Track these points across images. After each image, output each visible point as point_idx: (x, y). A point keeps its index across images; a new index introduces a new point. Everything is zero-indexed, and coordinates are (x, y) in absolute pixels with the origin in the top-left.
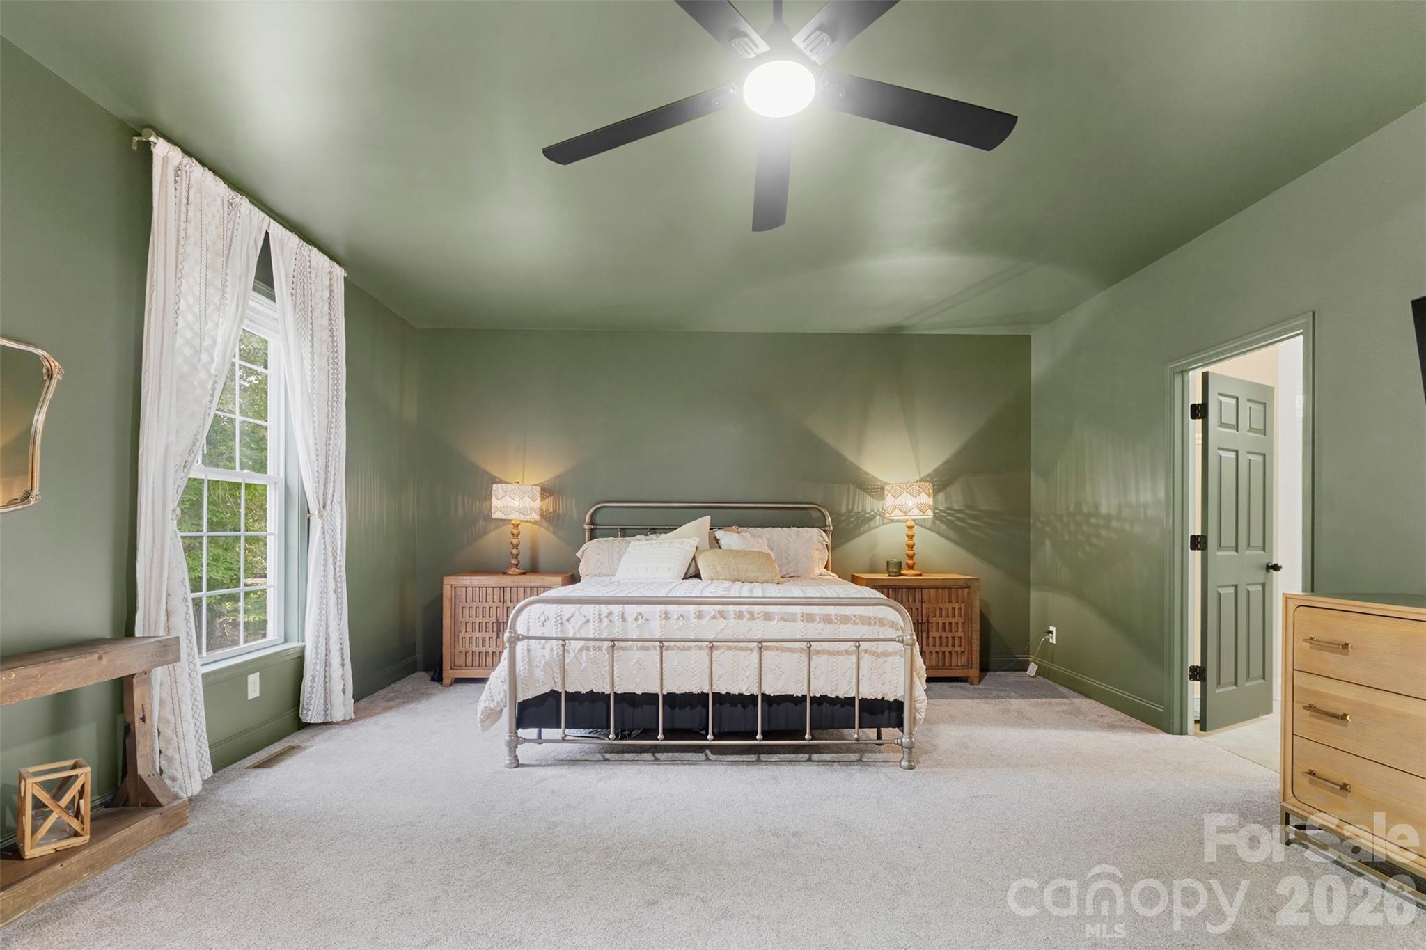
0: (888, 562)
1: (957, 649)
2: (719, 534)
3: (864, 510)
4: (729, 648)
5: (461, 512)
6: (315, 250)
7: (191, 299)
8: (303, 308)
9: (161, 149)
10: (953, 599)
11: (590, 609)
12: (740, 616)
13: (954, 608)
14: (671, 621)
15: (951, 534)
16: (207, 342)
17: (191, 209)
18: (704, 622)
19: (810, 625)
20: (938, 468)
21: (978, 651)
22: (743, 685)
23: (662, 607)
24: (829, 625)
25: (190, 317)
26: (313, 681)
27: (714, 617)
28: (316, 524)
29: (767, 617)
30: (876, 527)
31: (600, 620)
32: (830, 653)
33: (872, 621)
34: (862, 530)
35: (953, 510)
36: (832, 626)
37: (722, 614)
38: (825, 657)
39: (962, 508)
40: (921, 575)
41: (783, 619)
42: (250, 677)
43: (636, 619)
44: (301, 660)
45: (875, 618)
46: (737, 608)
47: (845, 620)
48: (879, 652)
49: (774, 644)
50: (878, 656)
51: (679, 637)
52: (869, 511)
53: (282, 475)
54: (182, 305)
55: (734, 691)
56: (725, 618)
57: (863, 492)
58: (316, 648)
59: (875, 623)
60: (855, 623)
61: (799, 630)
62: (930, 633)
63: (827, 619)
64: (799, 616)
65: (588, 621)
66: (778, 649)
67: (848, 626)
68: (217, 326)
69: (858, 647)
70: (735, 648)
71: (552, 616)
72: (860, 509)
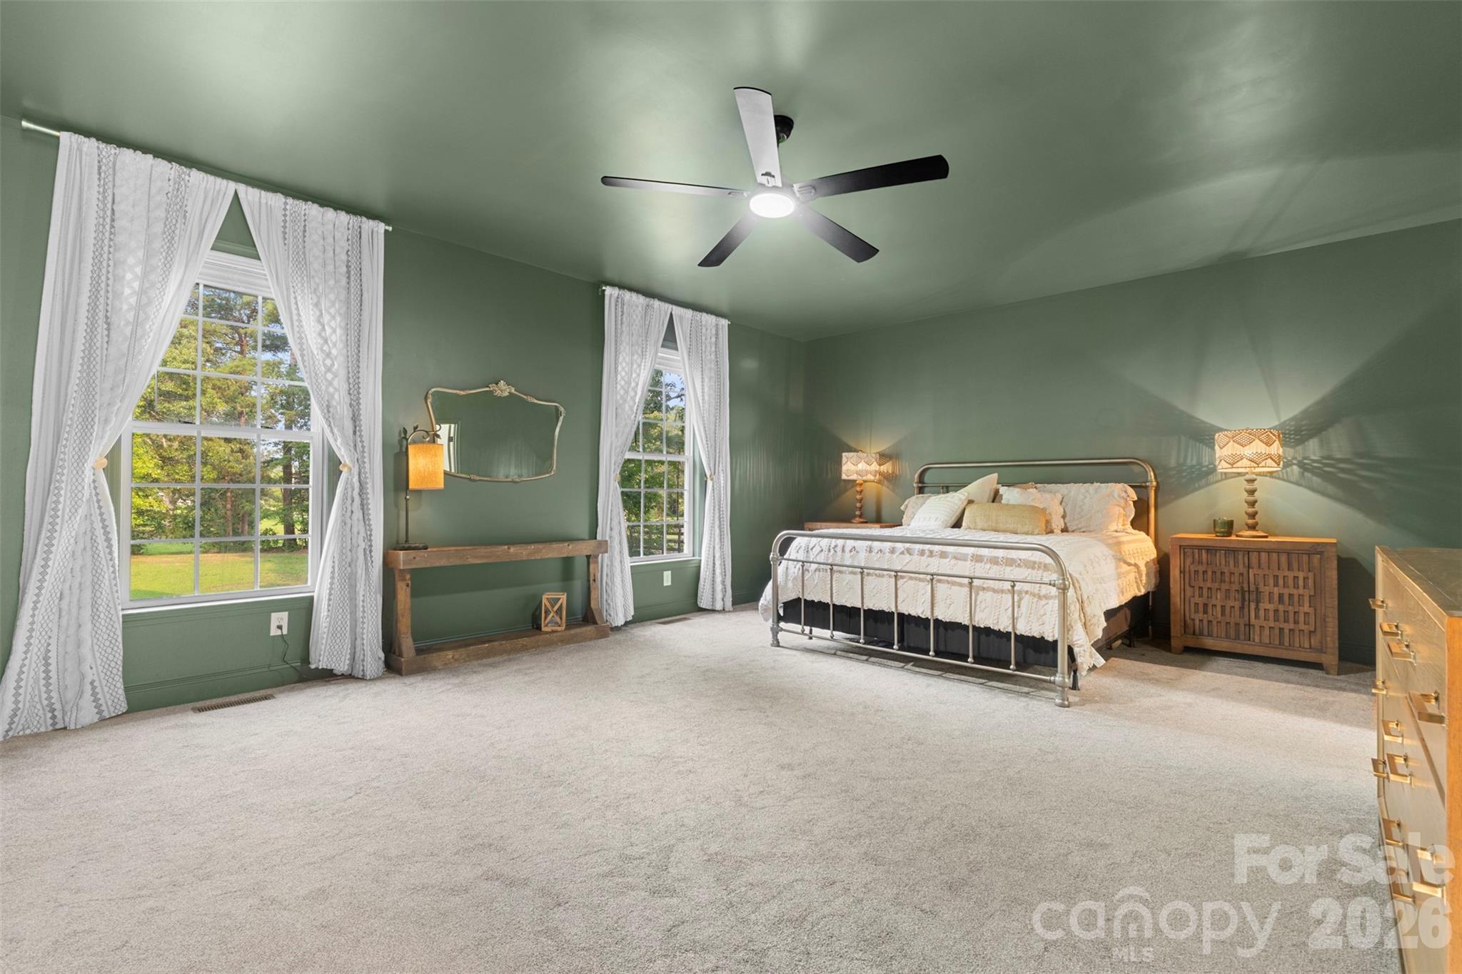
0: (1215, 521)
1: (1302, 626)
2: (1003, 490)
3: (1200, 464)
4: (911, 578)
5: (830, 476)
6: (704, 314)
7: (624, 365)
8: (695, 350)
9: (609, 291)
10: (1295, 566)
11: (826, 541)
12: (922, 553)
13: (1296, 578)
14: (873, 554)
15: (1331, 489)
16: (633, 384)
17: (624, 317)
18: (895, 556)
19: (978, 565)
20: (1309, 408)
21: (1337, 632)
22: (918, 608)
23: (869, 543)
24: (995, 566)
25: (623, 374)
26: (705, 582)
27: (902, 553)
28: (710, 483)
29: (943, 555)
30: (1213, 483)
31: (829, 550)
32: (995, 591)
33: (1036, 566)
34: (1197, 485)
35: (1334, 459)
36: (998, 567)
37: (909, 551)
38: (990, 593)
39: (1348, 456)
40: (1266, 537)
41: (956, 558)
42: (665, 573)
43: (851, 551)
44: (699, 567)
45: (1040, 563)
46: (921, 547)
47: (1010, 562)
48: (1042, 594)
49: (946, 578)
50: (1040, 597)
51: (877, 566)
52: (1207, 463)
53: (692, 454)
54: (620, 369)
55: (913, 613)
56: (910, 554)
57: (1197, 444)
58: (708, 561)
59: (1039, 567)
60: (1019, 566)
61: (966, 568)
62: (1261, 604)
63: (994, 561)
64: (969, 557)
65: (822, 550)
66: (948, 582)
67: (1012, 568)
68: (639, 375)
69: (1013, 587)
70: (916, 579)
71: (803, 545)
72: (1194, 462)
